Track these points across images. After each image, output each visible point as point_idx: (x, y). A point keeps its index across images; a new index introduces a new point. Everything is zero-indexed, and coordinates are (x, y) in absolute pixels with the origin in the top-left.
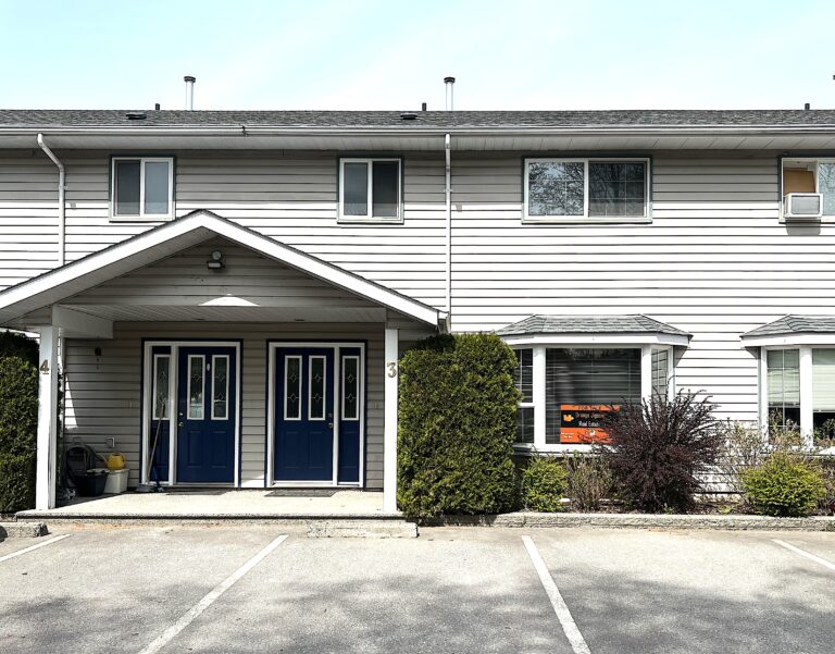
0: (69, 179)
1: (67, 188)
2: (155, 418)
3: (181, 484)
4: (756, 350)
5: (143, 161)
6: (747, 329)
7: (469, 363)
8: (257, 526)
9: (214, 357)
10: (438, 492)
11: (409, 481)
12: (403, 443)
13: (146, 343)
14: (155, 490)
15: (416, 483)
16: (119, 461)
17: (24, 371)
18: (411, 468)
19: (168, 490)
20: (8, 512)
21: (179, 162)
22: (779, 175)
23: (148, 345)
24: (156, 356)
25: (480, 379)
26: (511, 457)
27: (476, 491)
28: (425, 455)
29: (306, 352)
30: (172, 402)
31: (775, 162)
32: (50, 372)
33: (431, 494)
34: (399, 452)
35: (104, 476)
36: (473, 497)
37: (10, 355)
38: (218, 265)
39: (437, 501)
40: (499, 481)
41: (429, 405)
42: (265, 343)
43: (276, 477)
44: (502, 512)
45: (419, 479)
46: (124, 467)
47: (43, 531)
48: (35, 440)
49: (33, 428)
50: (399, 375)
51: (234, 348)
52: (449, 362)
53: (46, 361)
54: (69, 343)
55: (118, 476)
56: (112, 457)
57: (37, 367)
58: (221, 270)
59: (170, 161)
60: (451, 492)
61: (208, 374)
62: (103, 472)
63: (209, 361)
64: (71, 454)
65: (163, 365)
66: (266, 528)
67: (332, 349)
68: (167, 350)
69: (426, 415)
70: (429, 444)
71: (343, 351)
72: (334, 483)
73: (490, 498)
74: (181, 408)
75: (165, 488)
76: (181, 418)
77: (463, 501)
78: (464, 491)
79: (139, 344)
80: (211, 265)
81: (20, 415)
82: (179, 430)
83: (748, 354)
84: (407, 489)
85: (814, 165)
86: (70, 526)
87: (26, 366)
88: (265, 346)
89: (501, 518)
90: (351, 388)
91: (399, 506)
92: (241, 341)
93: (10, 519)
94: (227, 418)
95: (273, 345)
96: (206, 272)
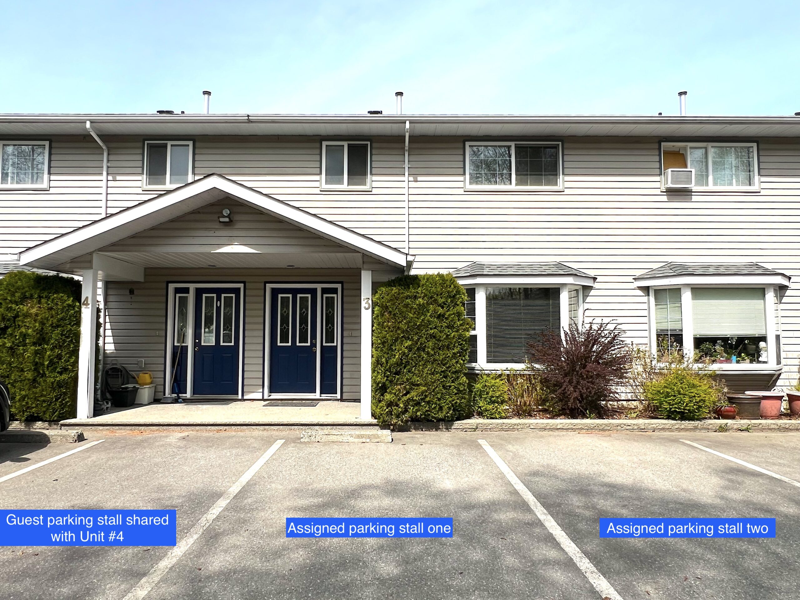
0: (111, 157)
1: (109, 165)
2: (176, 344)
3: (197, 396)
4: (646, 290)
5: (169, 143)
6: (638, 273)
7: (431, 298)
8: (257, 432)
9: (223, 295)
10: (407, 403)
11: (382, 395)
12: (377, 364)
13: (170, 285)
14: (176, 401)
15: (388, 397)
16: (146, 378)
17: (69, 305)
18: (384, 384)
19: (186, 401)
20: (53, 421)
21: (198, 145)
22: (660, 155)
23: (172, 287)
24: (178, 295)
25: (441, 311)
26: (465, 374)
27: (438, 402)
28: (395, 374)
29: (294, 292)
30: (190, 332)
31: (656, 146)
32: (90, 306)
33: (402, 405)
34: (373, 371)
35: (135, 390)
36: (435, 407)
37: (57, 292)
38: (227, 220)
39: (406, 411)
40: (456, 394)
41: (399, 332)
42: (263, 284)
43: (271, 391)
44: (458, 419)
45: (390, 393)
46: (151, 383)
47: (81, 438)
48: (77, 362)
49: (75, 352)
50: (373, 308)
51: (239, 289)
52: (415, 297)
53: (87, 298)
54: (108, 285)
55: (146, 390)
56: (141, 375)
57: (80, 302)
58: (230, 224)
59: (191, 143)
60: (418, 404)
61: (219, 309)
62: (134, 387)
63: (219, 299)
64: (110, 373)
65: (183, 303)
66: (265, 433)
67: (316, 290)
68: (187, 290)
69: (396, 340)
70: (399, 364)
71: (324, 291)
72: (317, 395)
73: (449, 408)
74: (197, 336)
75: (183, 399)
76: (197, 344)
77: (427, 411)
78: (428, 403)
79: (165, 285)
80: (222, 220)
81: (64, 341)
82: (195, 353)
83: (640, 293)
84: (380, 401)
85: (685, 148)
86: (105, 432)
87: (70, 302)
88: (263, 287)
89: (457, 424)
90: (330, 320)
91: (373, 415)
92: (244, 283)
93: (55, 427)
94: (233, 344)
95: (269, 286)
96: (217, 226)
